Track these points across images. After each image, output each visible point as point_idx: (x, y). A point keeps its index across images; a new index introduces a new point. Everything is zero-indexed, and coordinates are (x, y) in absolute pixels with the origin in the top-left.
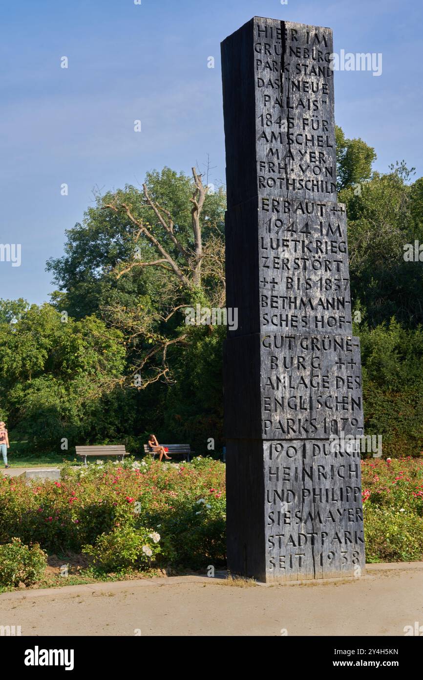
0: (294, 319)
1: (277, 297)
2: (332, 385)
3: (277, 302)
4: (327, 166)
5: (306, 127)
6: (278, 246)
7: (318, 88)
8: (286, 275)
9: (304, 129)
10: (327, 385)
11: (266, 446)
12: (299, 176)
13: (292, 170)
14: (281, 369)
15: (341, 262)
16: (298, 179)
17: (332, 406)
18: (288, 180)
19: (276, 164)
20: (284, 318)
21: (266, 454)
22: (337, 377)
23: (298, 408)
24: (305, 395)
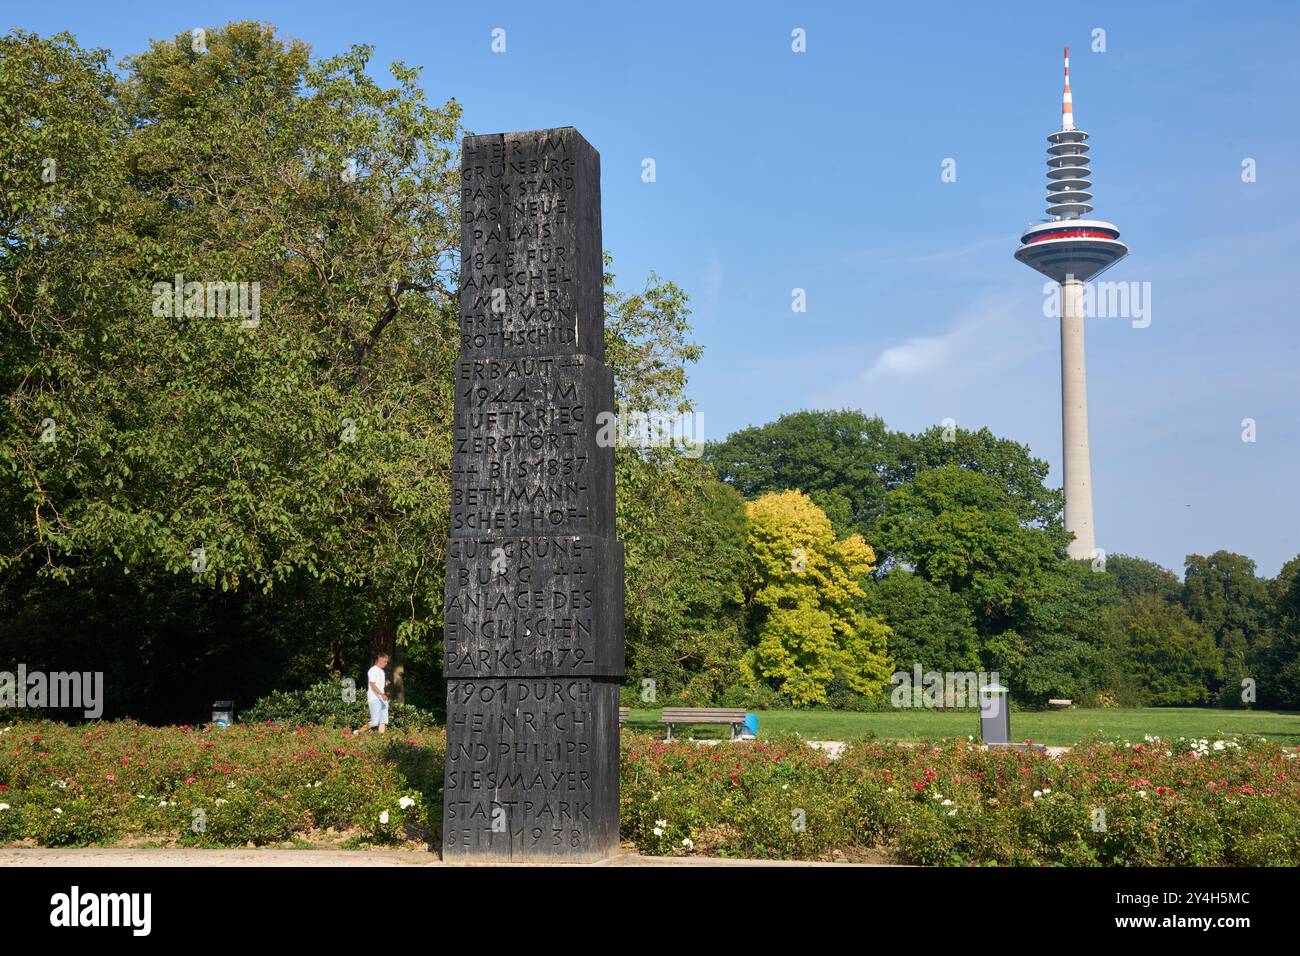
0: (500, 517)
1: (476, 490)
2: (548, 605)
3: (475, 497)
4: (563, 307)
5: (532, 262)
6: (480, 423)
7: (550, 208)
8: (490, 459)
9: (528, 264)
10: (540, 604)
11: (450, 686)
12: (519, 326)
13: (510, 320)
14: (473, 585)
15: (575, 434)
16: (517, 331)
17: (546, 632)
18: (503, 334)
19: (488, 315)
20: (484, 517)
21: (450, 695)
22: (556, 593)
23: (495, 636)
24: (507, 619)
